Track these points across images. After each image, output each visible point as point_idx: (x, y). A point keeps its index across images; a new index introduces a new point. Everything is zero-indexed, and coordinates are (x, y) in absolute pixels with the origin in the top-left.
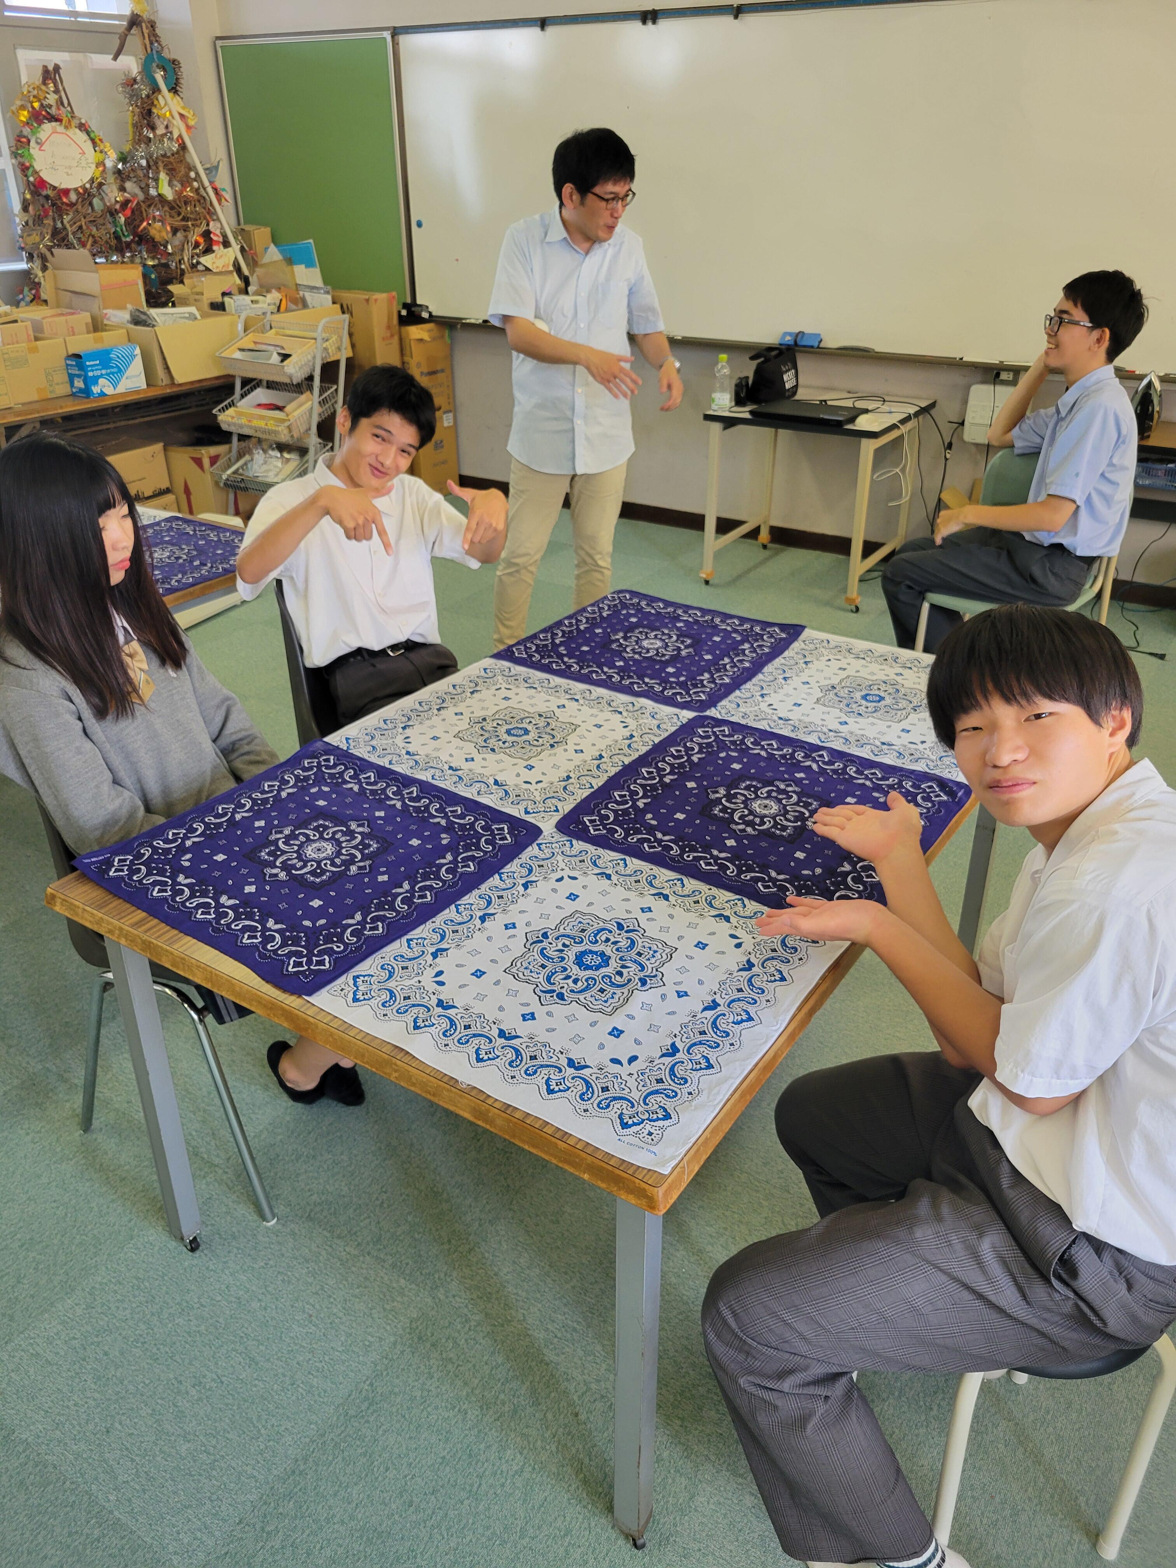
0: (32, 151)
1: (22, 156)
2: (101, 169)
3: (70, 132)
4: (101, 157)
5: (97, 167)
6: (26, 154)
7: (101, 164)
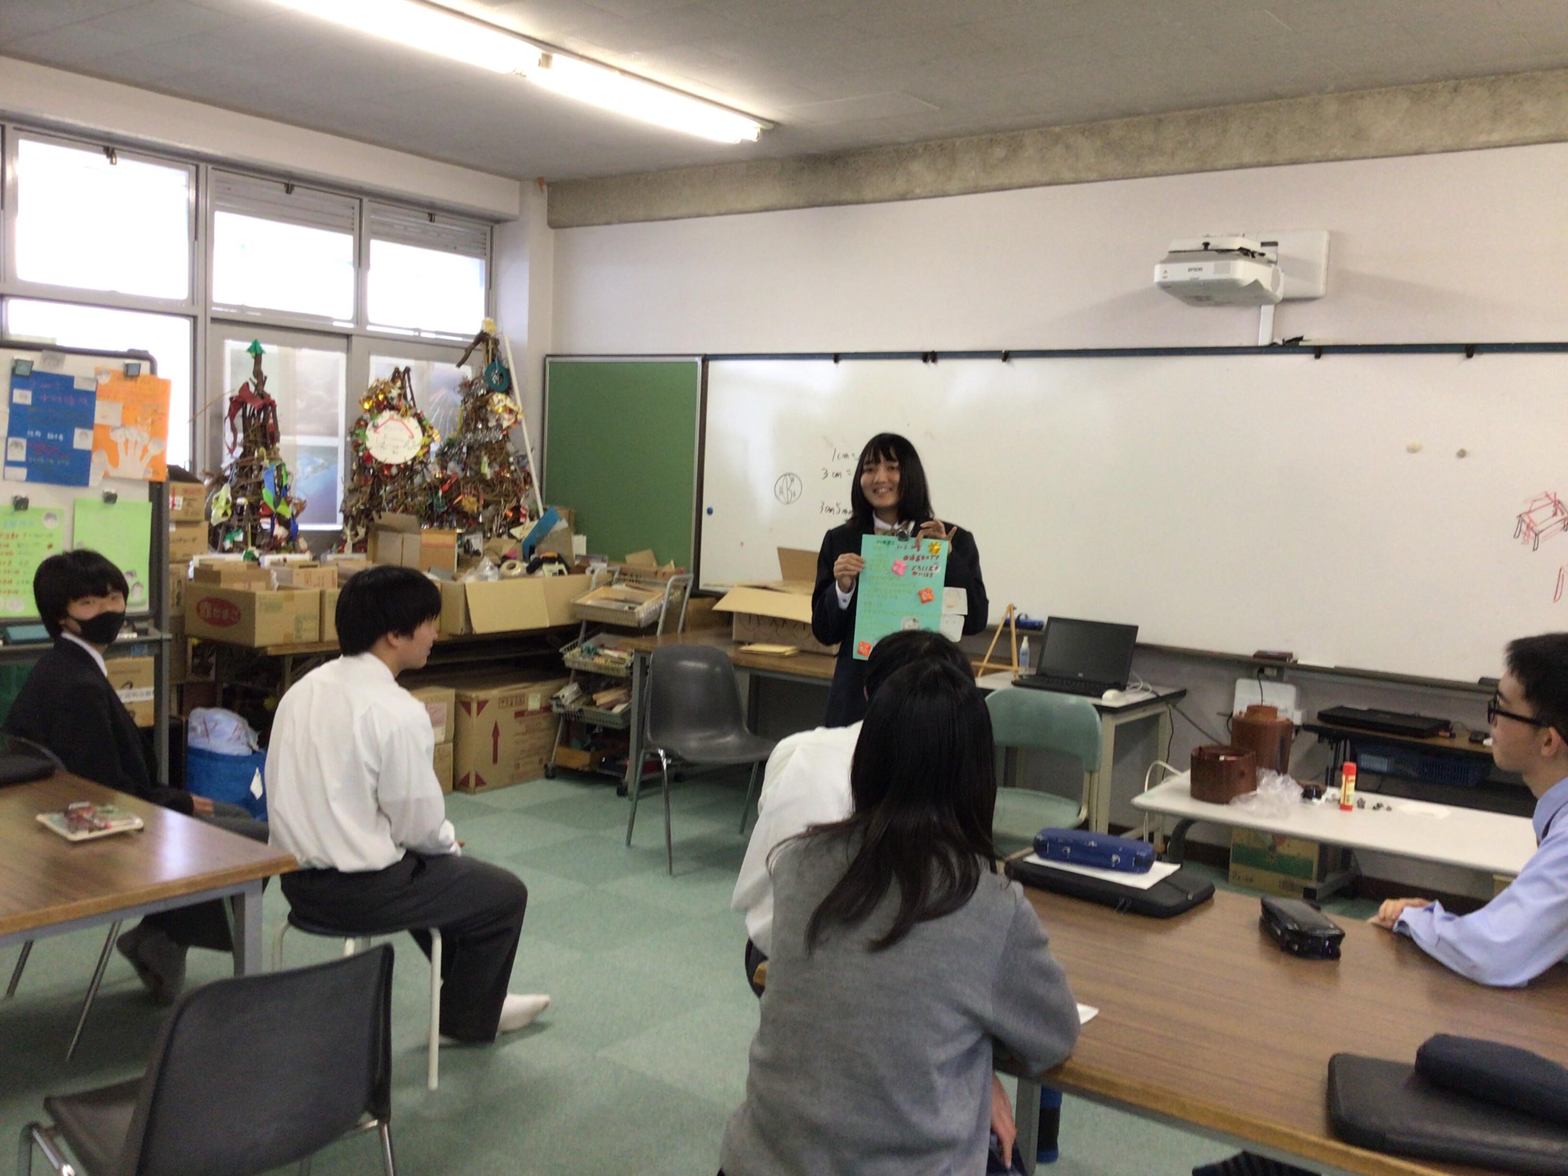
0: (367, 432)
1: (357, 435)
2: (425, 450)
3: (406, 421)
4: (427, 440)
5: (422, 448)
6: (362, 434)
7: (426, 447)
